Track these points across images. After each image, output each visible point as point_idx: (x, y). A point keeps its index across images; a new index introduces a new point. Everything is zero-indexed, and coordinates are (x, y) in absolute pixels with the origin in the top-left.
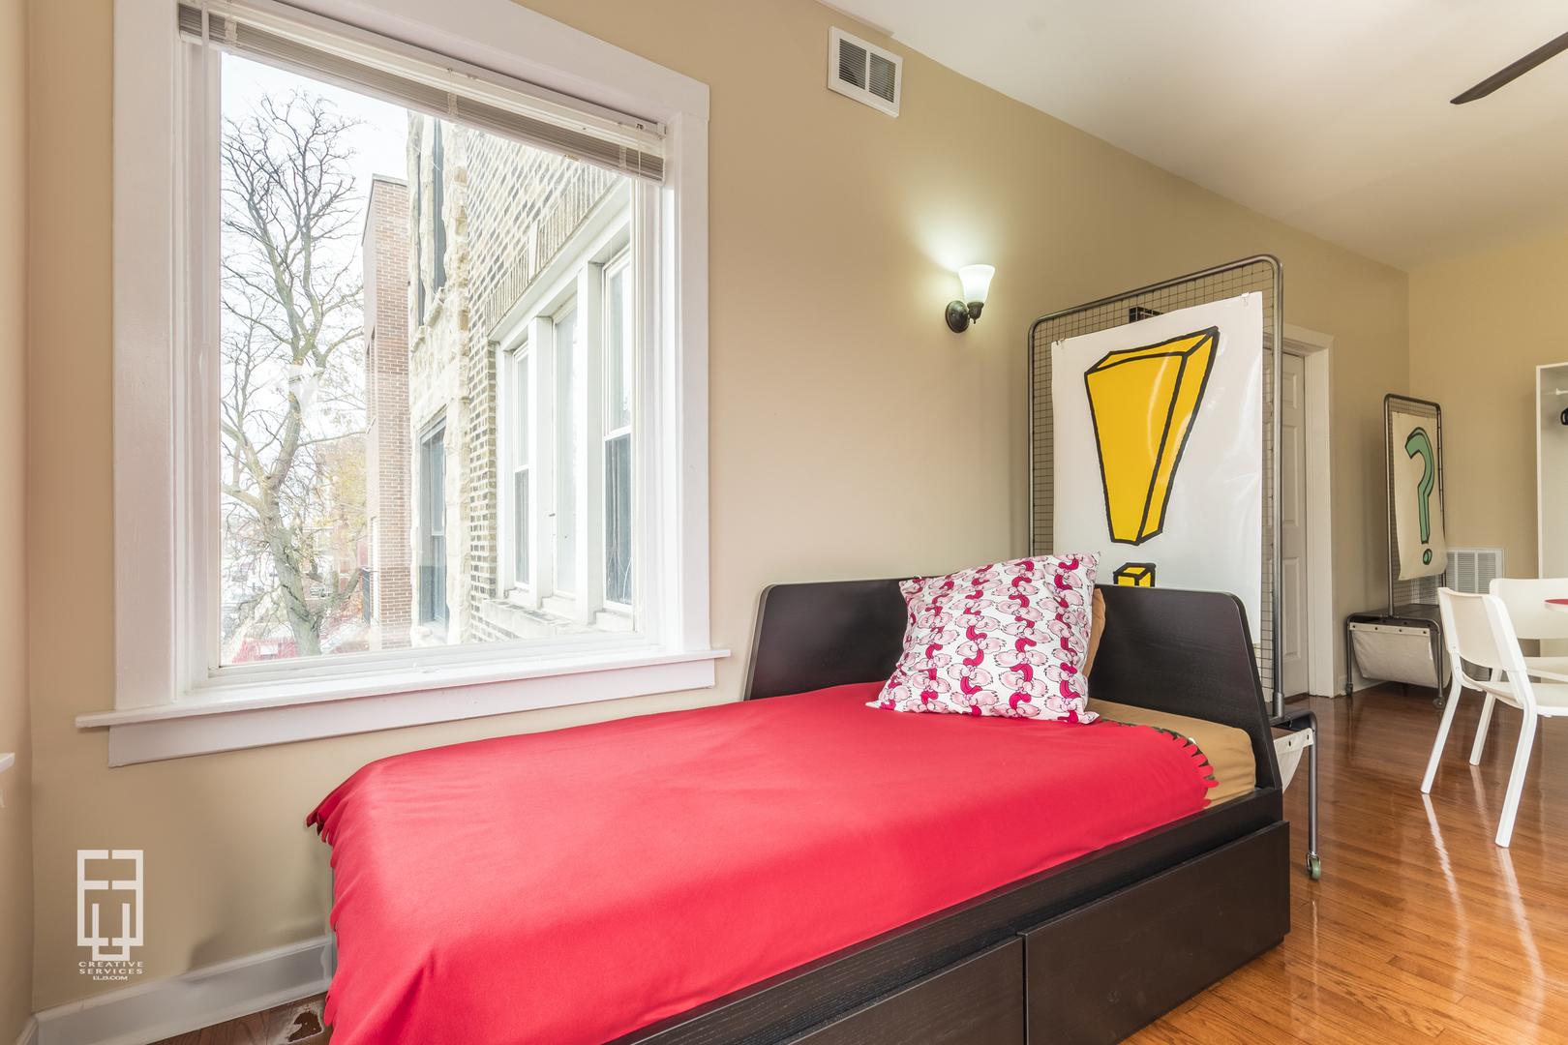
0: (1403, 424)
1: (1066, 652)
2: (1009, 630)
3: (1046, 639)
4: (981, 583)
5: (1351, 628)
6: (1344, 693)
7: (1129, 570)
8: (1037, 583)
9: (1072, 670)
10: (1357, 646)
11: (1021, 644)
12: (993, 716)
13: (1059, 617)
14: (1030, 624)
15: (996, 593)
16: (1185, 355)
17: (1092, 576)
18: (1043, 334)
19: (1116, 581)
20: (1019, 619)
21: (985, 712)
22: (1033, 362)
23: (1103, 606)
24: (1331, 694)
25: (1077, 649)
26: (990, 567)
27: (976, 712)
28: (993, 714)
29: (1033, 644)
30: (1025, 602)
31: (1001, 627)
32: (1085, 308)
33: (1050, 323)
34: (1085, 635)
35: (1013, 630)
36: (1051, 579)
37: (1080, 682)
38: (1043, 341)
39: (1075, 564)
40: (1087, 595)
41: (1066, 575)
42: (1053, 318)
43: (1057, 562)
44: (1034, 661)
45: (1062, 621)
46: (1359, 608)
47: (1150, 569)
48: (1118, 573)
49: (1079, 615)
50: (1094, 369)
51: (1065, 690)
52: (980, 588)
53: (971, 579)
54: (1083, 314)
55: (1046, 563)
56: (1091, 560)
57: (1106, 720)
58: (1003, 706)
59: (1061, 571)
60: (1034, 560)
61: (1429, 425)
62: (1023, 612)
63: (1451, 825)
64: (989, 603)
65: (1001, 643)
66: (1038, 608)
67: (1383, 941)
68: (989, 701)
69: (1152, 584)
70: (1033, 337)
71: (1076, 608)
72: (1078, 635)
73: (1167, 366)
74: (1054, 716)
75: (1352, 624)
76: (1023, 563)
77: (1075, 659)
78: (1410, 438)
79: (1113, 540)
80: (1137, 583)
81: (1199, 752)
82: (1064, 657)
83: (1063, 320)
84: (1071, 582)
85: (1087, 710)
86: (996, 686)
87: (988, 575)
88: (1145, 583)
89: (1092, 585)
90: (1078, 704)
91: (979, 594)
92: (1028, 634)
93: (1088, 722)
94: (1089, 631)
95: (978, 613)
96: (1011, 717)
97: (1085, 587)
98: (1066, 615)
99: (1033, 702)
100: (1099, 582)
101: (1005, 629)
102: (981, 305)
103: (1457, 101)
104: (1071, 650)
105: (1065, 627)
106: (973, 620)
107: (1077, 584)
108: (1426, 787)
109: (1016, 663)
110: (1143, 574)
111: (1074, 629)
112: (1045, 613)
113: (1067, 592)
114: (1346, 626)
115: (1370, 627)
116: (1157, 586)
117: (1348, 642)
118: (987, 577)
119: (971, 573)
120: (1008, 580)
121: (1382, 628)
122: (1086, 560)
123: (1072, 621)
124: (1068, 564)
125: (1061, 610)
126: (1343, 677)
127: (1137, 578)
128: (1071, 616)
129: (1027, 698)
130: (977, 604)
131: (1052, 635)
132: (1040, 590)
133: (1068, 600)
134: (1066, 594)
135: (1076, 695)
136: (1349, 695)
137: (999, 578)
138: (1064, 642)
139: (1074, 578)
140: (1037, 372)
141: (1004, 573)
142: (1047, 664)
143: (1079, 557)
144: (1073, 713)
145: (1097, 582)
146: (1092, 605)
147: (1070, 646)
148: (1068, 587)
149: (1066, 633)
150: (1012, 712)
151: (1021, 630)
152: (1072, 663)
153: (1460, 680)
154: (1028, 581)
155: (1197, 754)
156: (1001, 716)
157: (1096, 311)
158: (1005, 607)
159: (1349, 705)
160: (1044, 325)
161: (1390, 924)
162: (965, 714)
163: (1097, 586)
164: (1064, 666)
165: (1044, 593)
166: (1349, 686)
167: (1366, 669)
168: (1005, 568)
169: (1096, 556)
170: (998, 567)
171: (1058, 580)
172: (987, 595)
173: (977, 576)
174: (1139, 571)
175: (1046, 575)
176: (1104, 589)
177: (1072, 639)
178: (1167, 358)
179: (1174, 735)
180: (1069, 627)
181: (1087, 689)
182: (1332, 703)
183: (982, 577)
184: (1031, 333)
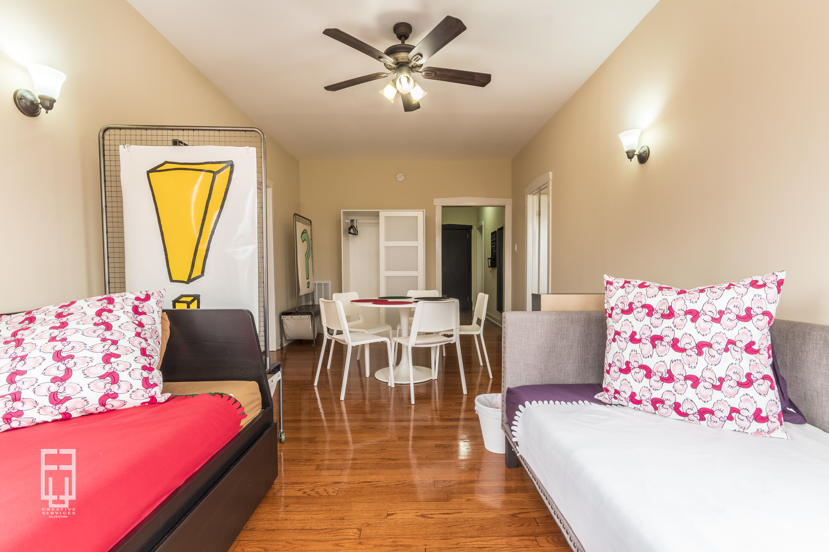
0: (300, 227)
1: (145, 357)
2: (95, 349)
3: (128, 351)
4: (65, 316)
5: (282, 318)
6: (280, 348)
7: (183, 299)
8: (117, 311)
9: (150, 369)
10: (285, 326)
11: (107, 359)
12: (83, 416)
13: (138, 335)
14: (114, 342)
15: (81, 323)
16: (215, 173)
17: (160, 305)
18: (112, 137)
19: (174, 306)
20: (104, 340)
21: (74, 414)
22: (104, 155)
23: (168, 323)
24: (275, 350)
25: (153, 354)
26: (73, 303)
27: (67, 417)
28: (84, 414)
29: (118, 356)
30: (109, 327)
31: (88, 348)
32: (147, 128)
33: (118, 131)
34: (158, 343)
35: (100, 348)
36: (130, 309)
37: (157, 376)
38: (112, 143)
39: (148, 298)
40: (157, 317)
41: (141, 305)
42: (120, 129)
43: (134, 297)
44: (119, 369)
45: (140, 337)
46: (284, 309)
47: (196, 298)
48: (175, 302)
49: (152, 331)
50: (154, 170)
51: (146, 383)
52: (64, 320)
53: (54, 313)
54: (144, 132)
55: (125, 297)
56: (159, 295)
57: (176, 396)
58: (93, 405)
59: (137, 303)
60: (114, 296)
61: (308, 228)
62: (107, 335)
63: (326, 397)
64: (74, 331)
65: (88, 360)
66: (120, 330)
67: (312, 460)
68: (79, 406)
69: (198, 307)
70: (103, 138)
71: (150, 326)
72: (153, 345)
73: (202, 179)
74: (138, 403)
75: (282, 316)
76: (105, 299)
77: (152, 361)
78: (302, 233)
79: (172, 280)
80: (188, 307)
81: (236, 401)
82: (144, 361)
83: (128, 132)
84: (145, 310)
85: (163, 392)
86: (86, 393)
87: (72, 309)
88: (194, 306)
89: (161, 310)
90: (157, 391)
91: (64, 325)
92: (113, 349)
93: (164, 401)
94: (160, 340)
95: (64, 340)
96: (100, 413)
97: (156, 312)
98: (143, 332)
99: (120, 397)
100: (165, 308)
101: (91, 349)
102: (53, 101)
103: (327, 88)
104: (149, 356)
105: (144, 340)
106: (59, 346)
107: (150, 311)
108: (316, 384)
109: (103, 372)
110: (193, 301)
111: (150, 341)
112: (126, 333)
113: (142, 317)
114: (280, 317)
115: (289, 317)
116: (201, 308)
117: (281, 324)
118: (71, 311)
119: (55, 309)
120: (92, 312)
121: (294, 317)
122: (156, 294)
123: (148, 336)
124: (142, 298)
125: (139, 330)
126: (279, 341)
127: (189, 304)
128: (147, 332)
129: (114, 396)
130: (62, 333)
131: (133, 348)
132: (121, 317)
133: (144, 322)
134: (143, 318)
135: (155, 385)
136: (282, 348)
137: (82, 311)
138: (143, 352)
139: (147, 307)
140: (107, 163)
141: (88, 307)
142: (131, 369)
143: (150, 293)
144: (153, 398)
145: (164, 308)
146: (161, 323)
147: (147, 353)
148: (144, 313)
149: (144, 345)
150: (101, 409)
151: (106, 347)
152: (150, 364)
153: (326, 336)
154: (110, 311)
155: (235, 402)
156: (92, 414)
157: (154, 132)
158: (91, 332)
159: (282, 353)
160: (112, 131)
161: (314, 450)
162: (55, 421)
163: (163, 311)
164: (144, 368)
165: (124, 319)
166: (282, 344)
167: (288, 336)
168: (88, 303)
169: (163, 292)
170: (80, 303)
171: (136, 310)
172: (72, 325)
173: (60, 311)
174: (189, 299)
175: (125, 306)
176: (168, 312)
177: (149, 348)
178: (203, 173)
179: (221, 395)
180: (146, 340)
181: (161, 379)
182: (275, 353)
183: (65, 311)
184: (101, 134)
